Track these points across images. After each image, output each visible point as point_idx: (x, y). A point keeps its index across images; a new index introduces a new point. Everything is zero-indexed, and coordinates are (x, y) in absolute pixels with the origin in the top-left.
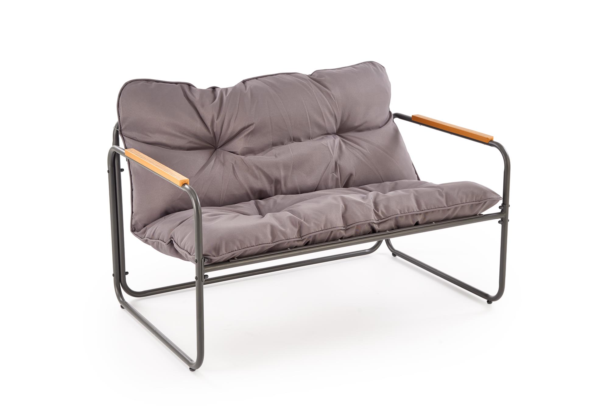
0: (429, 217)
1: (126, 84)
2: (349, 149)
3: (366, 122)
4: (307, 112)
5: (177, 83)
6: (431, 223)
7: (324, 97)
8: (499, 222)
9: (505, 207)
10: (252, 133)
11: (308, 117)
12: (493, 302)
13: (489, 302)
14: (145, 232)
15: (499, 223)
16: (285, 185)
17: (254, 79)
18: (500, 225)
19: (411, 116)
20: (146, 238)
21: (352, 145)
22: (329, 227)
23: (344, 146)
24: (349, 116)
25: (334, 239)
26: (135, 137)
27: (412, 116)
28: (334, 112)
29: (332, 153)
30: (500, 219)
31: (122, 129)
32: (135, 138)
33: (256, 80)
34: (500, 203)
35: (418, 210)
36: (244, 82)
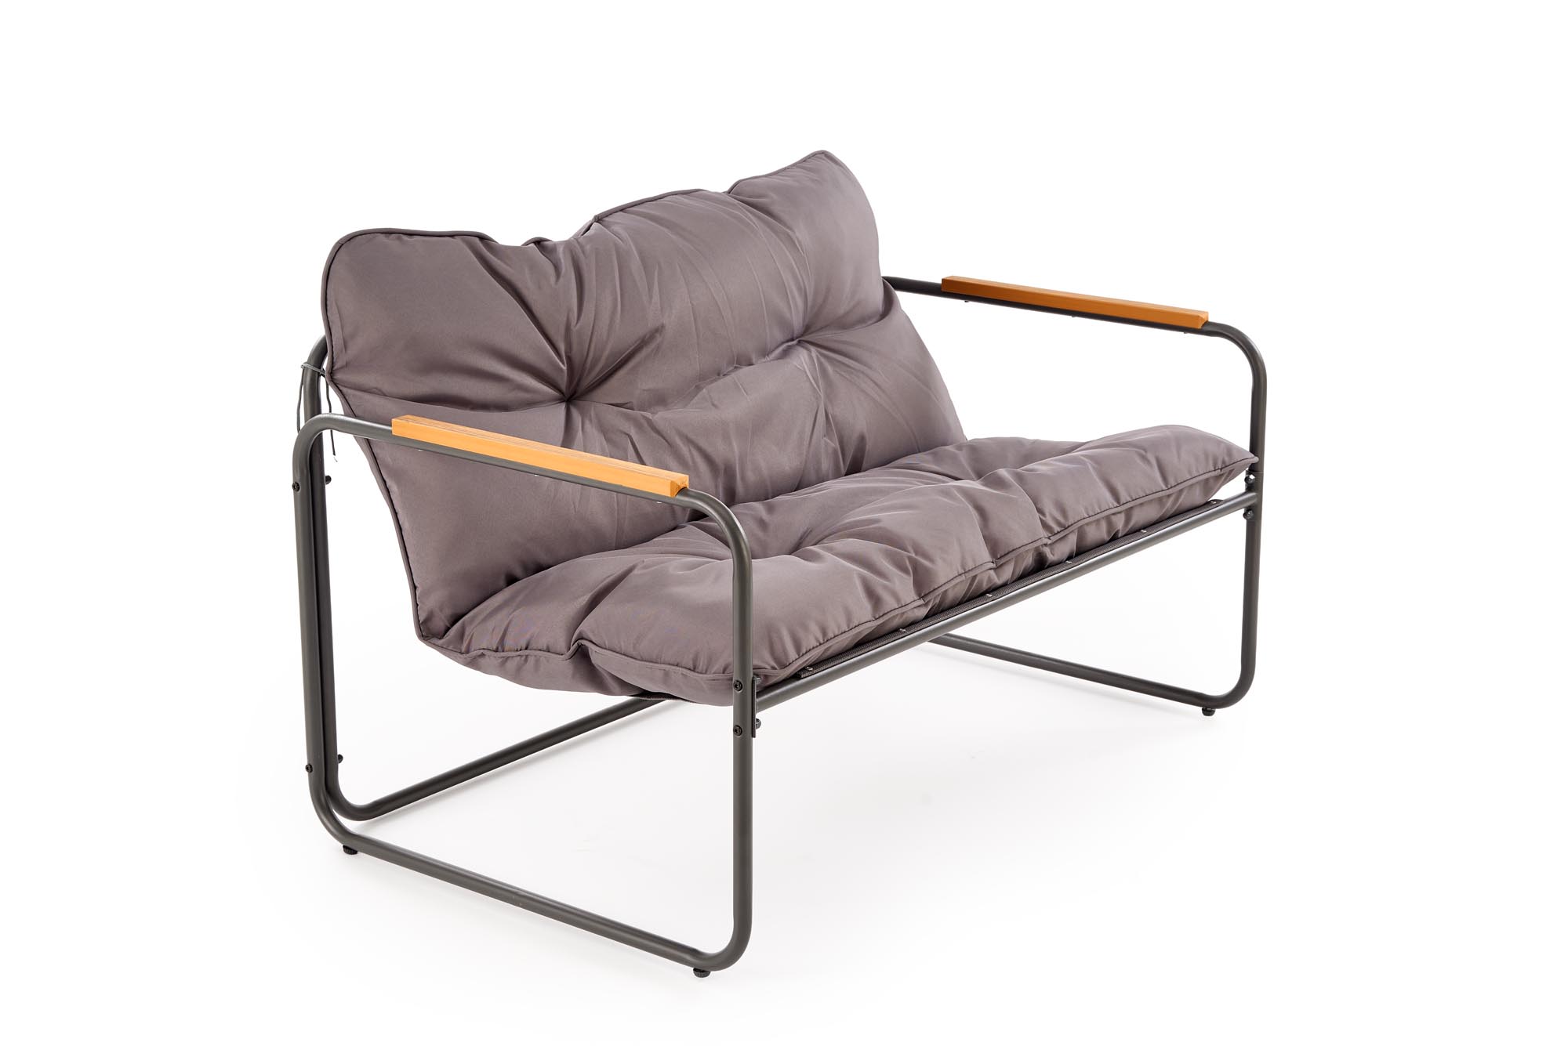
2: (843, 373)
3: (858, 303)
4: (761, 289)
5: (452, 235)
7: (784, 248)
9: (1257, 478)
10: (658, 350)
11: (763, 300)
12: (1218, 711)
13: (1208, 712)
14: (461, 635)
16: (743, 478)
17: (617, 212)
19: (940, 282)
20: (473, 653)
21: (844, 361)
22: (970, 565)
23: (830, 369)
24: (828, 290)
25: (975, 595)
26: (375, 386)
27: (943, 280)
28: (804, 283)
29: (815, 386)
31: (335, 368)
32: (376, 388)
33: (621, 213)
35: (1114, 505)
36: (599, 219)
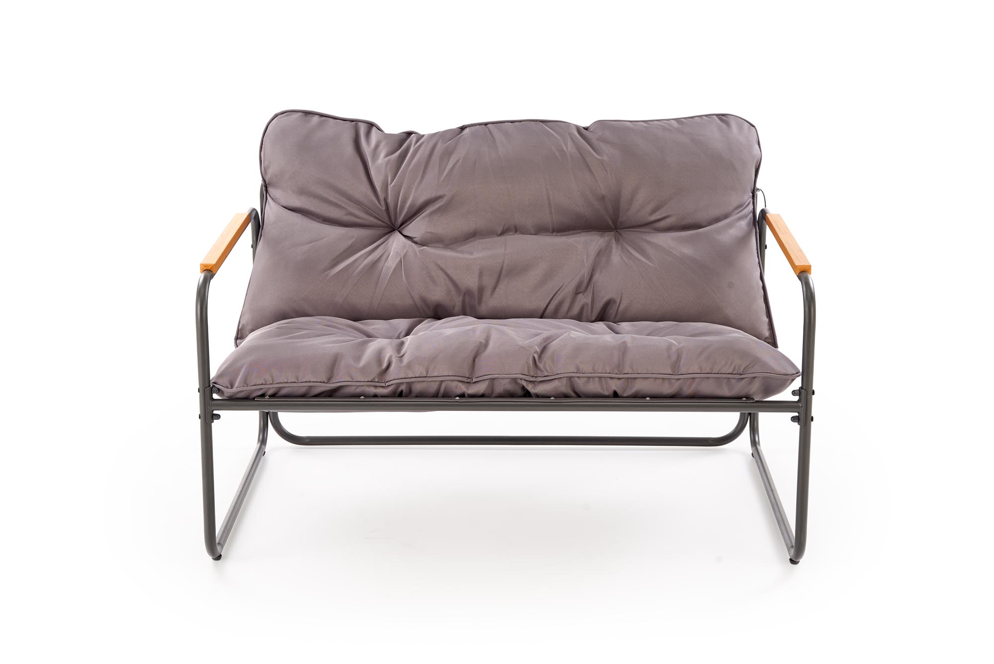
0: (640, 386)
1: (276, 116)
5: (349, 120)
6: (644, 397)
8: (794, 419)
9: (806, 393)
10: (441, 210)
15: (792, 420)
16: (484, 302)
18: (796, 427)
25: (447, 395)
30: (796, 414)
31: (267, 183)
34: (797, 384)
35: (616, 371)
